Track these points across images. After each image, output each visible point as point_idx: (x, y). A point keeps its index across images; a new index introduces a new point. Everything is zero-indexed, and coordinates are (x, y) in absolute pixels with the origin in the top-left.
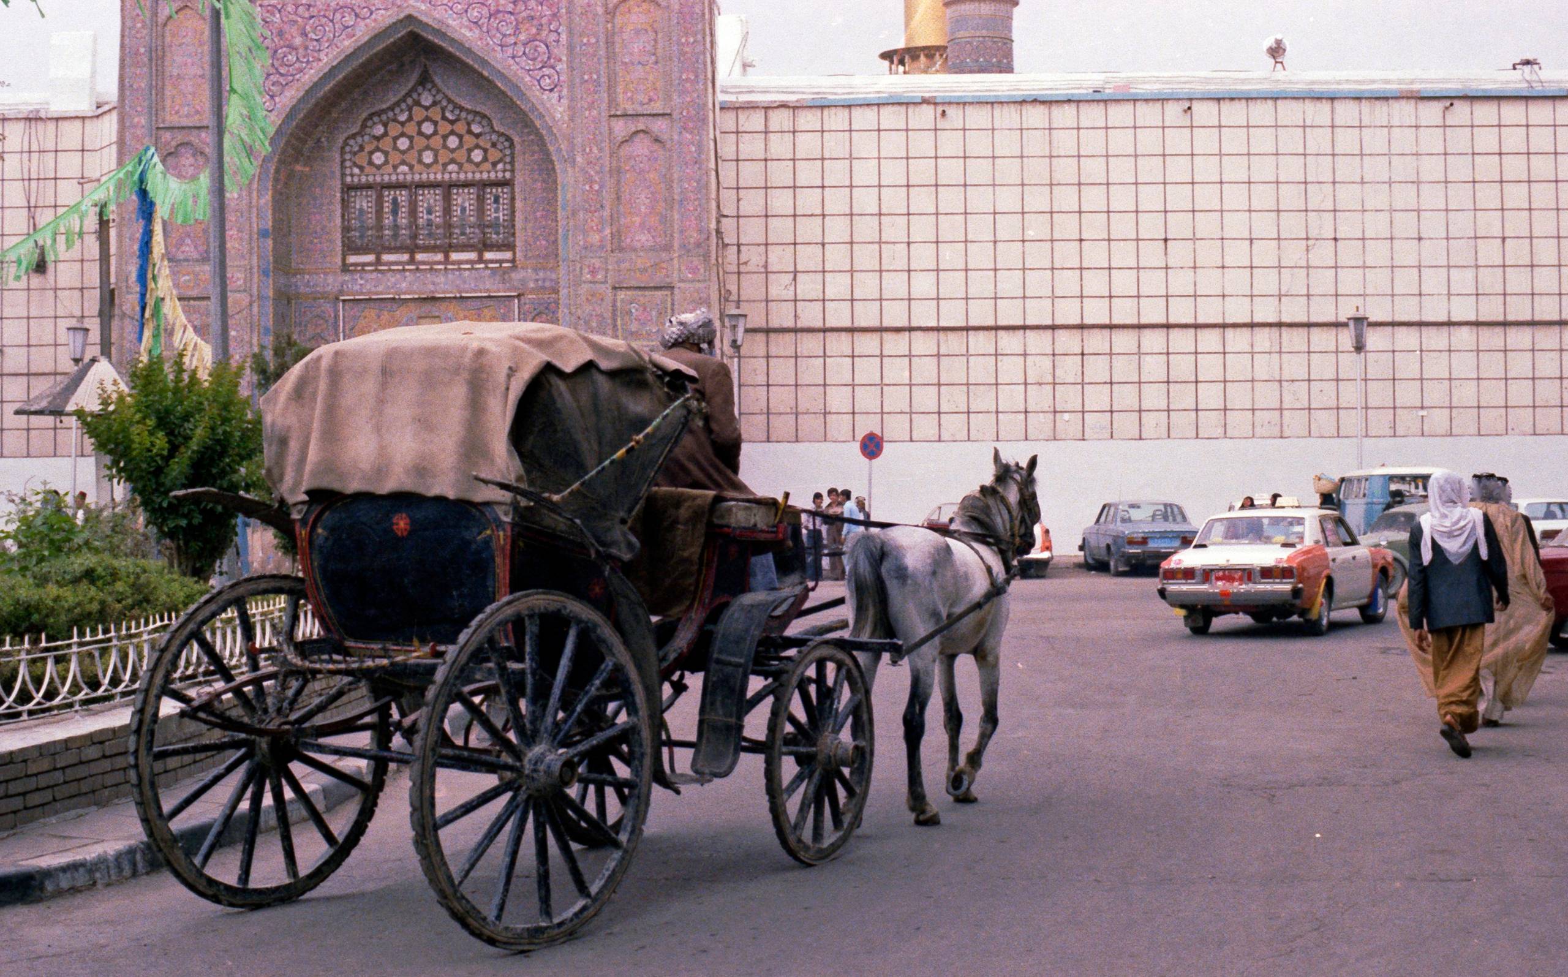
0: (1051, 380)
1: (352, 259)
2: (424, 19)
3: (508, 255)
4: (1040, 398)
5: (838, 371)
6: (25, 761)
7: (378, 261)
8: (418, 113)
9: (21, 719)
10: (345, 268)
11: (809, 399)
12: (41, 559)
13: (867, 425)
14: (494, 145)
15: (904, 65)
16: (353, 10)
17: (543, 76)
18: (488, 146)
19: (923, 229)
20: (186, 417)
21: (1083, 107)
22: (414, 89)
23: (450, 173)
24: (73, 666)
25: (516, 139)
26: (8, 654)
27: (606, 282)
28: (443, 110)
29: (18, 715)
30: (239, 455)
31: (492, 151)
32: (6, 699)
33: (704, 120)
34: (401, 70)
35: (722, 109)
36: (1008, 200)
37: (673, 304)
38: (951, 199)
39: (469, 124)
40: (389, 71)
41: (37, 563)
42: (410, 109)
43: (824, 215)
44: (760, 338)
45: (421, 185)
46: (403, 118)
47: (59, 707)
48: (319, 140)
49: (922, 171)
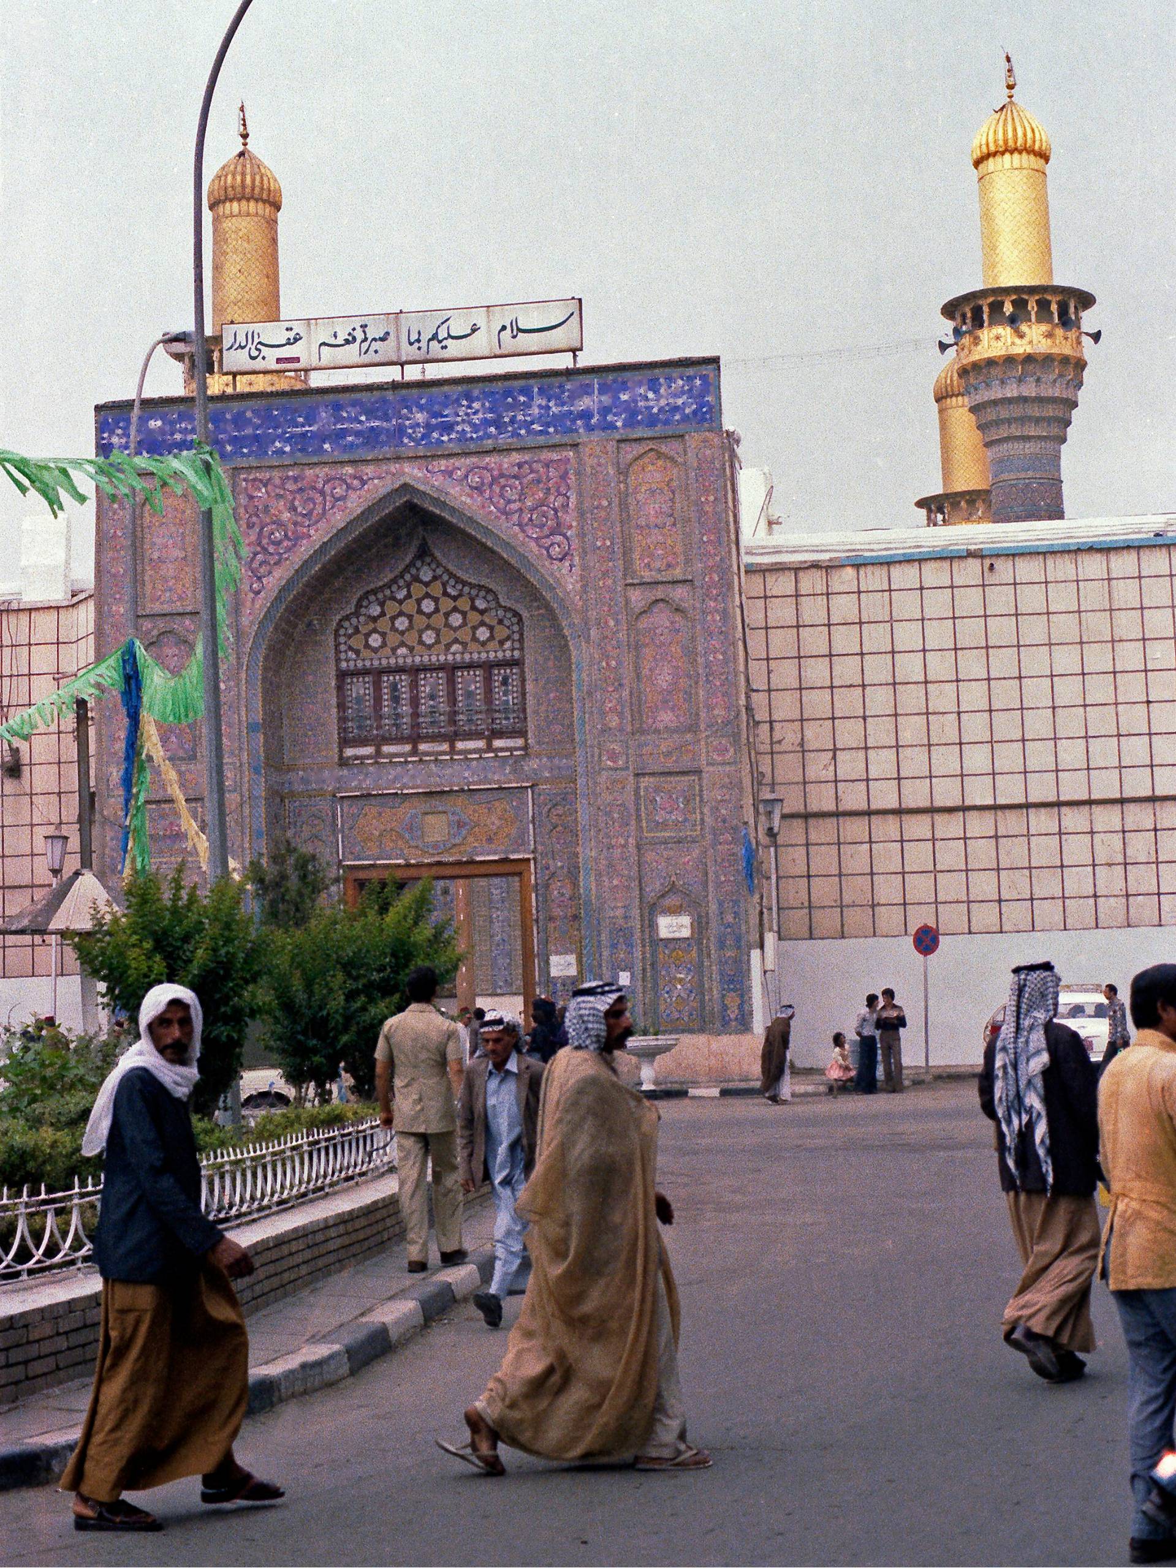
0: (1122, 861)
1: (349, 752)
2: (422, 488)
3: (520, 742)
4: (1110, 880)
5: (888, 857)
6: (26, 1326)
7: (379, 753)
8: (417, 590)
9: (21, 1278)
10: (343, 762)
11: (856, 890)
12: (34, 1099)
13: (920, 918)
14: (500, 622)
15: (943, 513)
16: (345, 481)
17: (552, 545)
18: (494, 622)
19: (974, 696)
20: (186, 938)
21: (1145, 555)
22: (412, 564)
23: (454, 654)
24: (75, 1220)
25: (525, 614)
26: (5, 1208)
27: (627, 768)
28: (444, 585)
29: (17, 1274)
30: (242, 978)
31: (498, 628)
32: (4, 1257)
33: (730, 586)
34: (397, 544)
35: (746, 572)
36: (1066, 660)
37: (701, 791)
38: (1003, 663)
39: (473, 600)
40: (386, 546)
41: (29, 1104)
42: (408, 586)
43: (864, 686)
44: (798, 824)
45: (426, 669)
46: (400, 595)
47: (61, 1266)
48: (310, 624)
49: (970, 632)
